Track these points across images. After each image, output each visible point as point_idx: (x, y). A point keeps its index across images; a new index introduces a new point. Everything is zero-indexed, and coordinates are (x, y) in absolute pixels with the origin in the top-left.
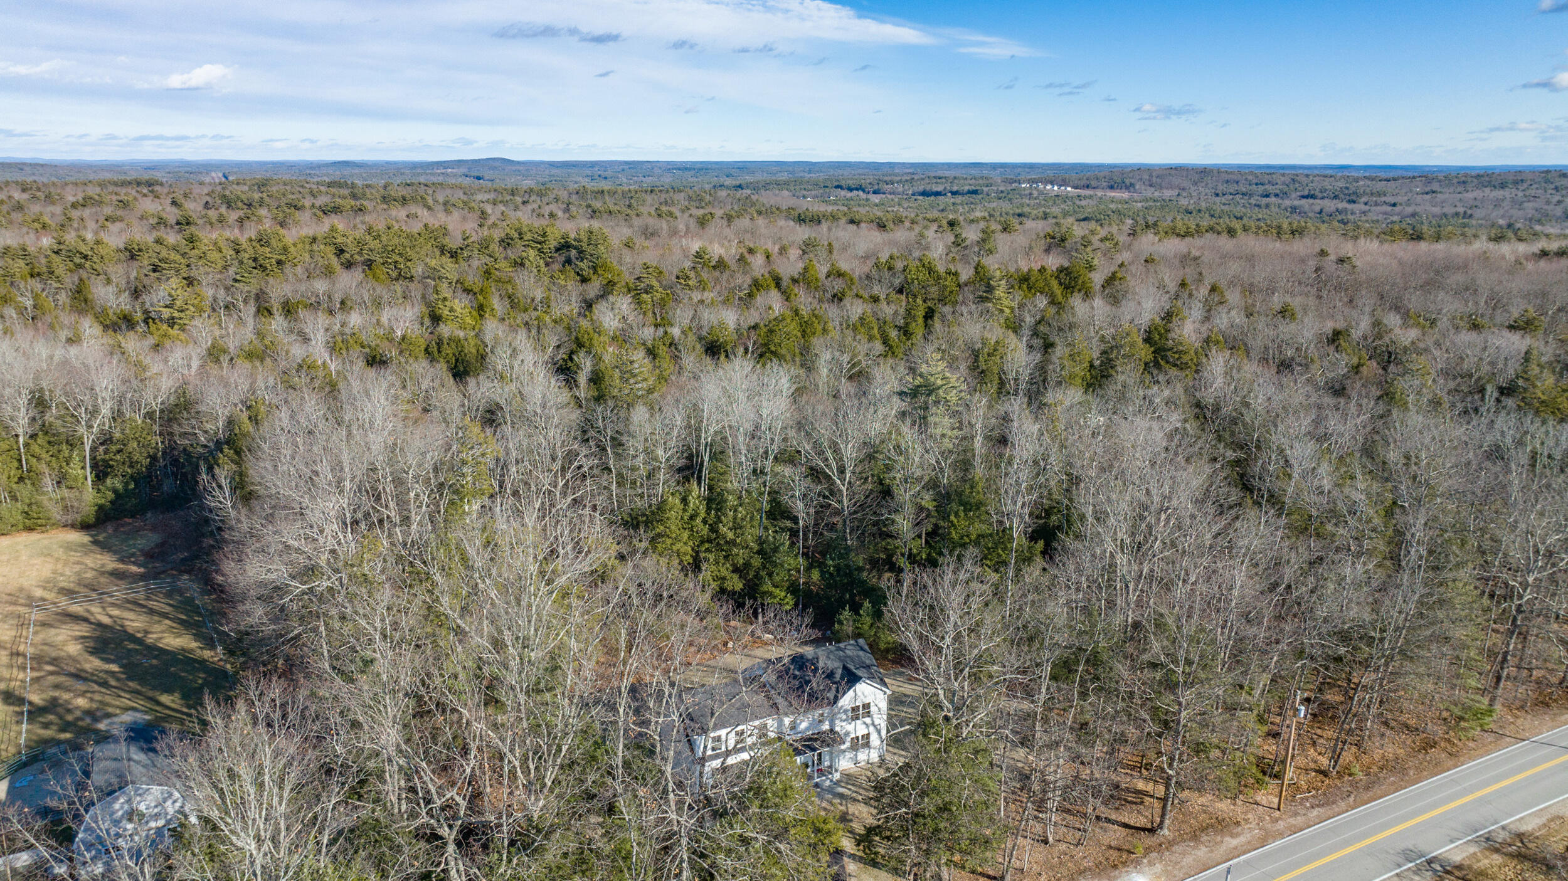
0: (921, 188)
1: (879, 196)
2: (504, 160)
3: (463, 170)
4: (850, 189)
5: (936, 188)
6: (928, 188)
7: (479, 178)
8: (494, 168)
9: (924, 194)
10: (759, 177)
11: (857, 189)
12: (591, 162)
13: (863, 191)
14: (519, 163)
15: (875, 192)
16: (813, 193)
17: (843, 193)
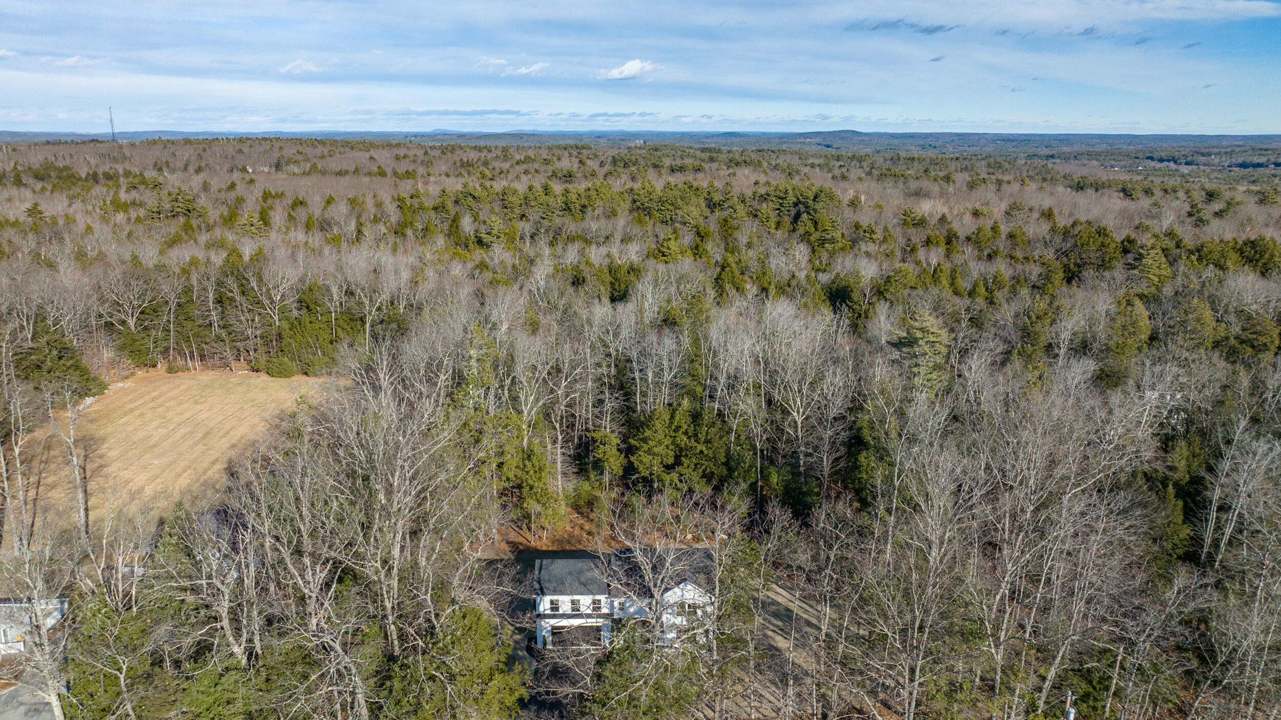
0: (1240, 160)
1: (1190, 167)
2: (854, 131)
3: (818, 140)
4: (1161, 160)
5: (1257, 160)
6: (1249, 160)
7: (828, 146)
8: (843, 139)
9: (1243, 165)
10: (1077, 148)
11: (1169, 161)
12: (926, 134)
13: (1175, 162)
14: (866, 134)
15: (1187, 164)
16: (1122, 163)
17: (1153, 164)
